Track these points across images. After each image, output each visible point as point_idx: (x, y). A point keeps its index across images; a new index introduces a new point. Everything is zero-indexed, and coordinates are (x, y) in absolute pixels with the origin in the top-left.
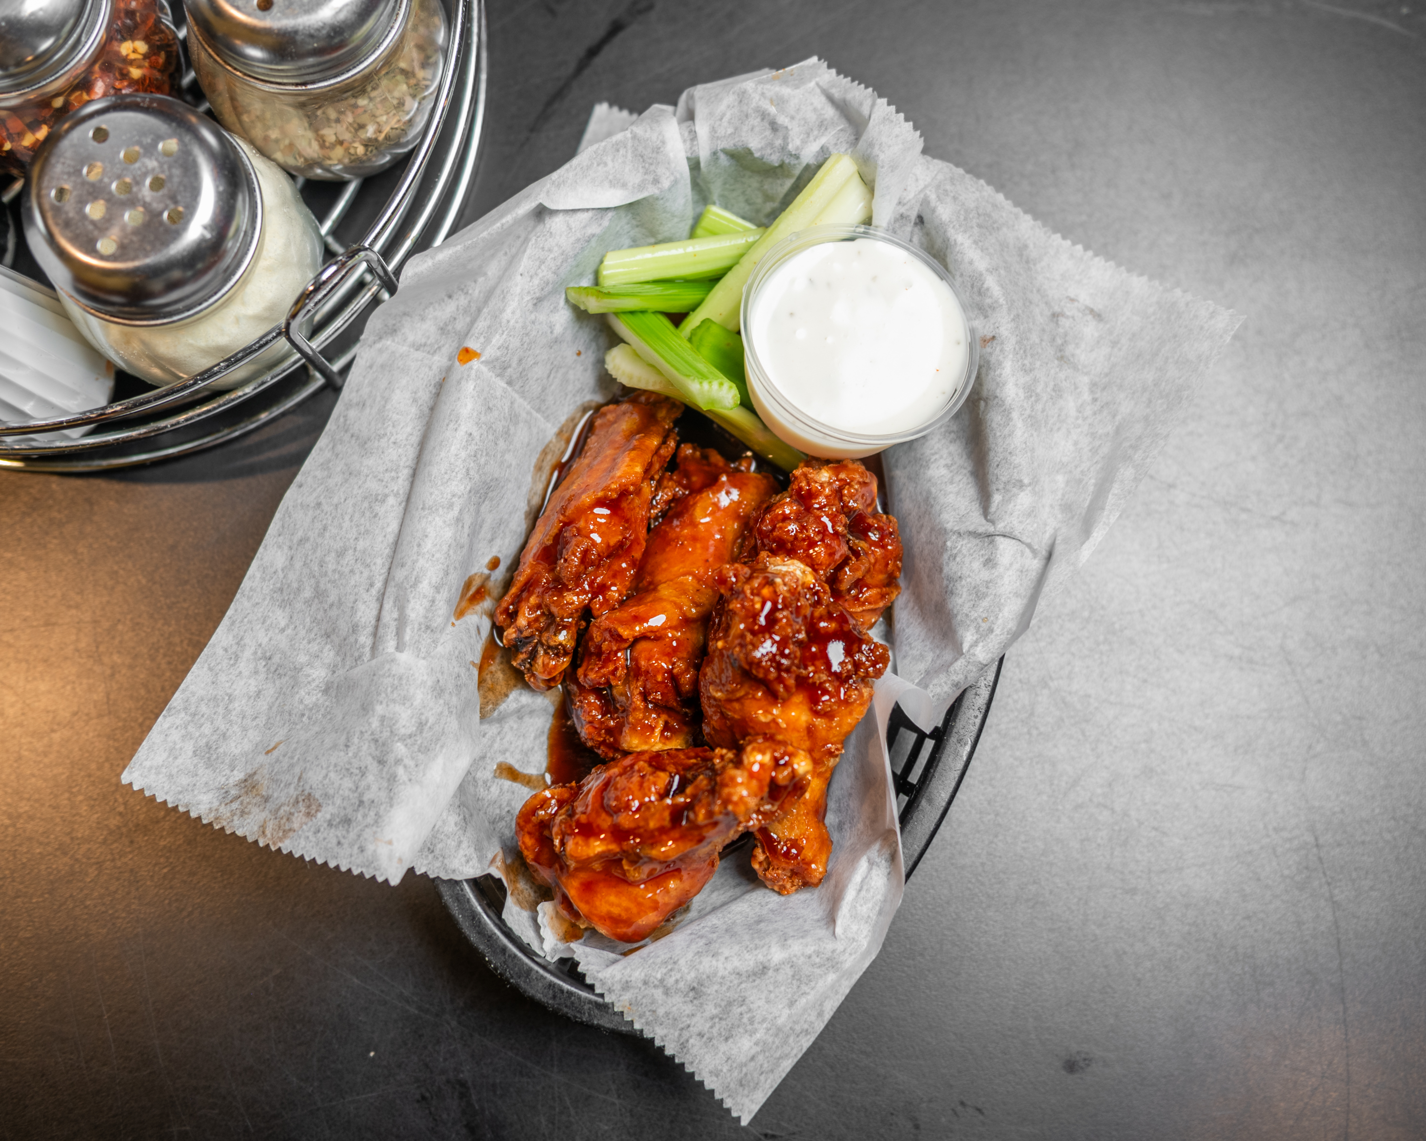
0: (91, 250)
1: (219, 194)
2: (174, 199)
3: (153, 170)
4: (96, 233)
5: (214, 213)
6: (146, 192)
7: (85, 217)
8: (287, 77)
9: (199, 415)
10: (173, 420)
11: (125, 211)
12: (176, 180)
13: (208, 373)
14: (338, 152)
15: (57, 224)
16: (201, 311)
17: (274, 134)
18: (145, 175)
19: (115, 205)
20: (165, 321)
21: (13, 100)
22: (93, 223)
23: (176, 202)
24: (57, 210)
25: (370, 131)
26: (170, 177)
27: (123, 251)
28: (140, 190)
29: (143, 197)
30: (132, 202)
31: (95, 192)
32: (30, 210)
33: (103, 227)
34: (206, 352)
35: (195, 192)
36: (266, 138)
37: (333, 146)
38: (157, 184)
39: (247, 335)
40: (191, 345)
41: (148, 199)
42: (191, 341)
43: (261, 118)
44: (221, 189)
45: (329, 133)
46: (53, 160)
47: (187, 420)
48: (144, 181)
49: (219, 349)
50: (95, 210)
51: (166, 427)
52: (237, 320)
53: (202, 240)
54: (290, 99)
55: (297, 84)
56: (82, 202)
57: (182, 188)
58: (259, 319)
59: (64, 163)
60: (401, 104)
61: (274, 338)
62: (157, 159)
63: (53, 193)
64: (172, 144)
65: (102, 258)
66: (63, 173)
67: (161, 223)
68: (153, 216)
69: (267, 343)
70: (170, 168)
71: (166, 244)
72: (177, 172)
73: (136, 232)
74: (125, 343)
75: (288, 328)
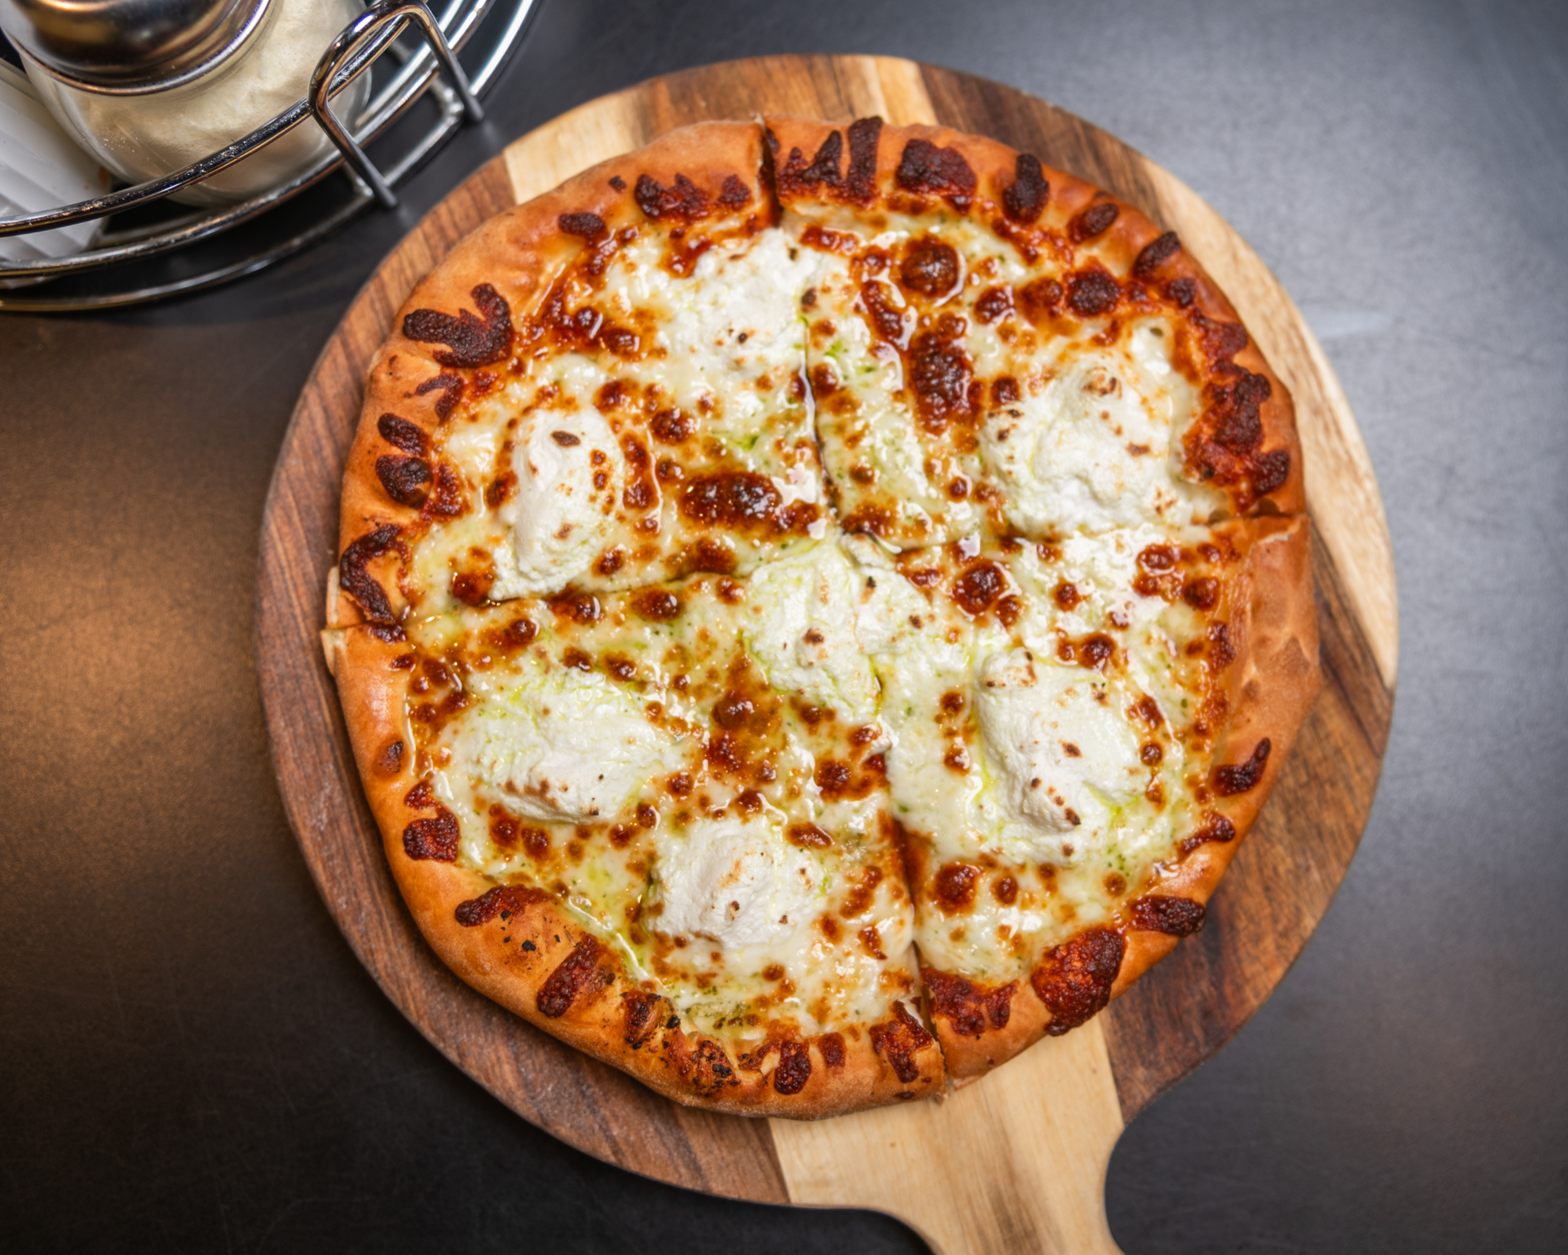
9: (211, 227)
10: (178, 235)
13: (213, 160)
16: (201, 75)
20: (154, 88)
34: (211, 138)
39: (264, 114)
40: (194, 128)
42: (193, 123)
47: (195, 234)
49: (229, 134)
51: (169, 242)
52: (252, 98)
58: (277, 95)
61: (298, 116)
69: (288, 123)
74: (111, 121)
75: (315, 107)
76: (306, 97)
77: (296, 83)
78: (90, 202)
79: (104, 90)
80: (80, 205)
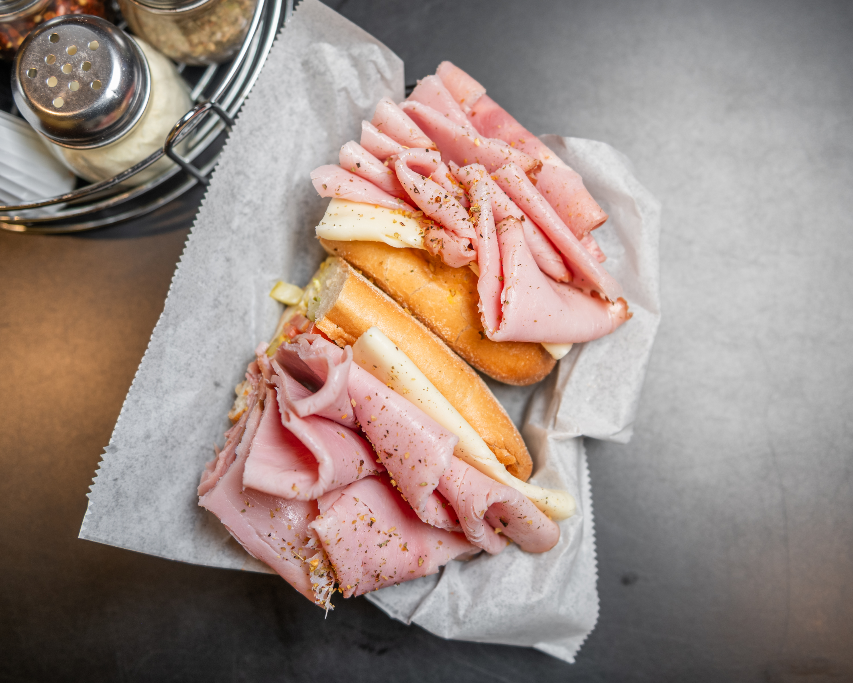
0: (49, 105)
1: (123, 72)
2: (97, 76)
3: (85, 58)
4: (52, 95)
5: (120, 83)
6: (80, 72)
7: (46, 86)
8: (164, 5)
10: (106, 203)
11: (68, 82)
12: (98, 64)
13: (121, 176)
14: (200, 49)
15: (30, 90)
17: (163, 38)
18: (80, 61)
19: (63, 79)
20: (95, 146)
21: (10, 17)
22: (50, 89)
23: (98, 77)
24: (29, 82)
25: (218, 36)
26: (95, 62)
27: (67, 106)
28: (77, 70)
29: (79, 74)
30: (72, 77)
31: (52, 71)
32: (15, 81)
33: (56, 91)
34: (121, 164)
35: (109, 71)
36: (158, 41)
37: (197, 45)
38: (87, 67)
39: (144, 153)
40: (112, 160)
41: (81, 75)
43: (155, 30)
44: (124, 69)
45: (195, 38)
46: (27, 53)
48: (80, 65)
49: (129, 162)
50: (52, 82)
52: (139, 146)
53: (113, 99)
54: (169, 18)
55: (170, 9)
56: (44, 78)
57: (101, 69)
58: (151, 145)
59: (33, 55)
60: (236, 20)
61: (159, 155)
62: (86, 52)
63: (28, 72)
64: (95, 43)
65: (56, 109)
66: (33, 60)
67: (89, 89)
68: (85, 85)
69: (155, 157)
70: (94, 58)
71: (91, 101)
72: (98, 59)
73: (75, 94)
74: (74, 158)
75: (168, 150)
76: (163, 145)
77: (159, 138)
78: (66, 194)
79: (72, 147)
80: (62, 196)
